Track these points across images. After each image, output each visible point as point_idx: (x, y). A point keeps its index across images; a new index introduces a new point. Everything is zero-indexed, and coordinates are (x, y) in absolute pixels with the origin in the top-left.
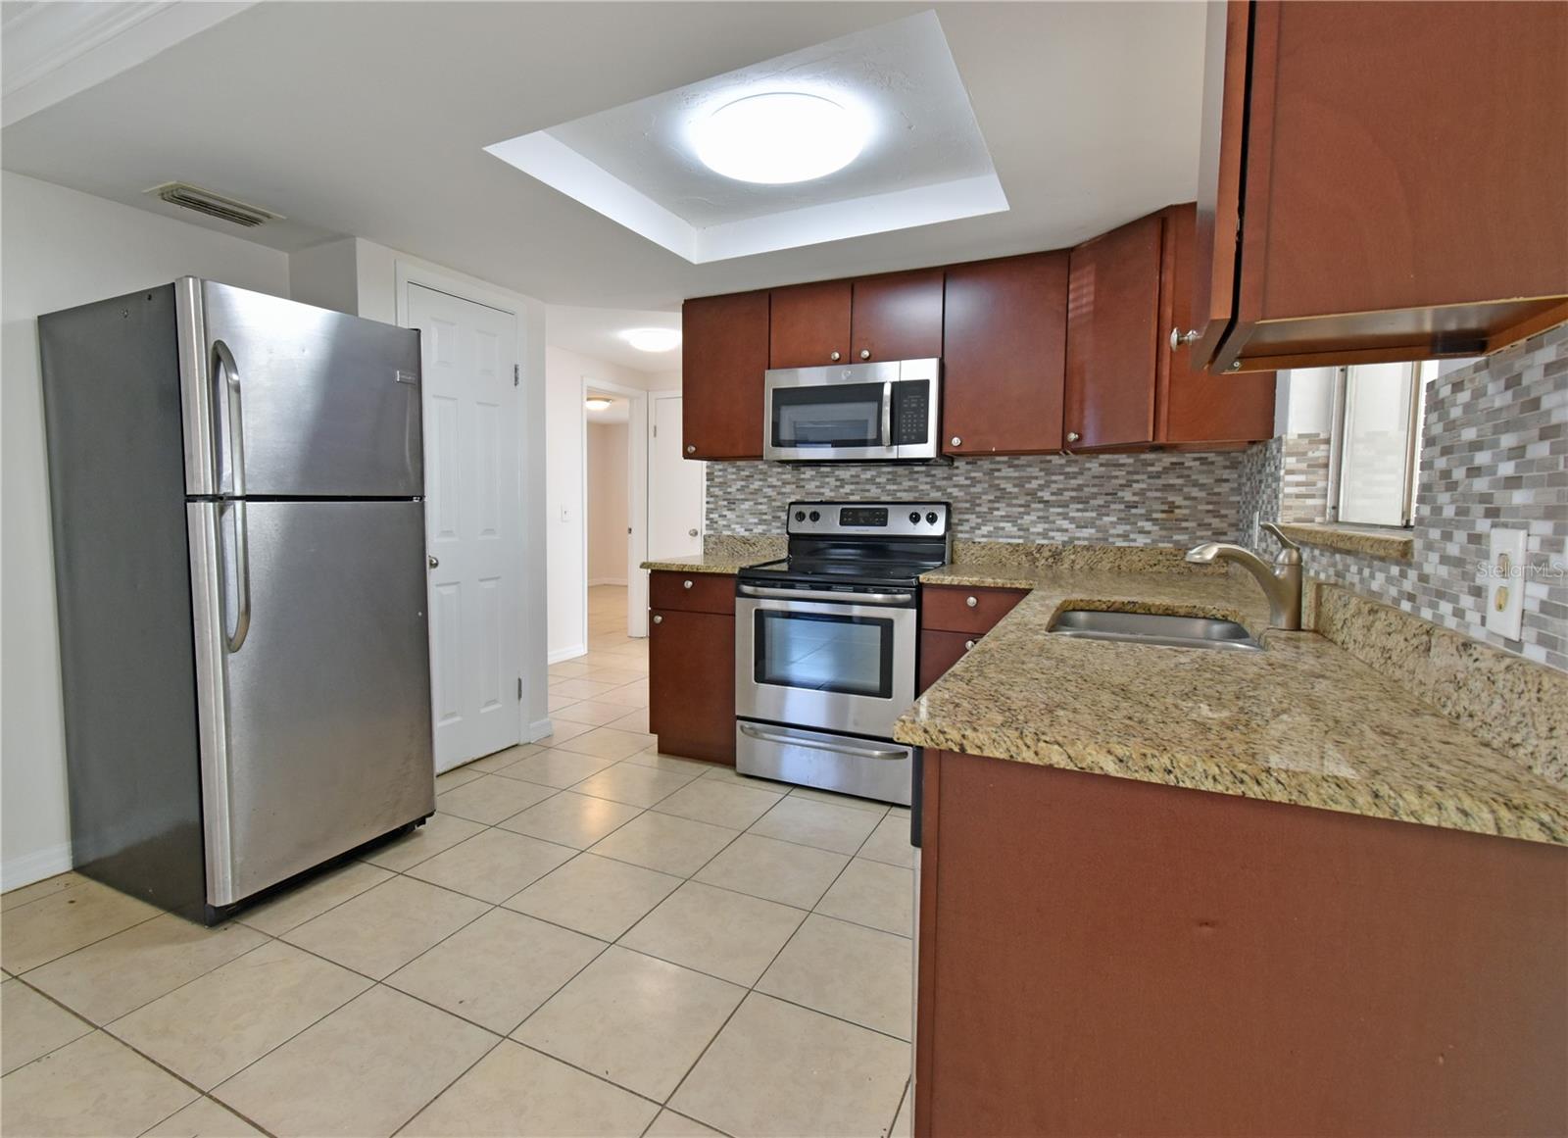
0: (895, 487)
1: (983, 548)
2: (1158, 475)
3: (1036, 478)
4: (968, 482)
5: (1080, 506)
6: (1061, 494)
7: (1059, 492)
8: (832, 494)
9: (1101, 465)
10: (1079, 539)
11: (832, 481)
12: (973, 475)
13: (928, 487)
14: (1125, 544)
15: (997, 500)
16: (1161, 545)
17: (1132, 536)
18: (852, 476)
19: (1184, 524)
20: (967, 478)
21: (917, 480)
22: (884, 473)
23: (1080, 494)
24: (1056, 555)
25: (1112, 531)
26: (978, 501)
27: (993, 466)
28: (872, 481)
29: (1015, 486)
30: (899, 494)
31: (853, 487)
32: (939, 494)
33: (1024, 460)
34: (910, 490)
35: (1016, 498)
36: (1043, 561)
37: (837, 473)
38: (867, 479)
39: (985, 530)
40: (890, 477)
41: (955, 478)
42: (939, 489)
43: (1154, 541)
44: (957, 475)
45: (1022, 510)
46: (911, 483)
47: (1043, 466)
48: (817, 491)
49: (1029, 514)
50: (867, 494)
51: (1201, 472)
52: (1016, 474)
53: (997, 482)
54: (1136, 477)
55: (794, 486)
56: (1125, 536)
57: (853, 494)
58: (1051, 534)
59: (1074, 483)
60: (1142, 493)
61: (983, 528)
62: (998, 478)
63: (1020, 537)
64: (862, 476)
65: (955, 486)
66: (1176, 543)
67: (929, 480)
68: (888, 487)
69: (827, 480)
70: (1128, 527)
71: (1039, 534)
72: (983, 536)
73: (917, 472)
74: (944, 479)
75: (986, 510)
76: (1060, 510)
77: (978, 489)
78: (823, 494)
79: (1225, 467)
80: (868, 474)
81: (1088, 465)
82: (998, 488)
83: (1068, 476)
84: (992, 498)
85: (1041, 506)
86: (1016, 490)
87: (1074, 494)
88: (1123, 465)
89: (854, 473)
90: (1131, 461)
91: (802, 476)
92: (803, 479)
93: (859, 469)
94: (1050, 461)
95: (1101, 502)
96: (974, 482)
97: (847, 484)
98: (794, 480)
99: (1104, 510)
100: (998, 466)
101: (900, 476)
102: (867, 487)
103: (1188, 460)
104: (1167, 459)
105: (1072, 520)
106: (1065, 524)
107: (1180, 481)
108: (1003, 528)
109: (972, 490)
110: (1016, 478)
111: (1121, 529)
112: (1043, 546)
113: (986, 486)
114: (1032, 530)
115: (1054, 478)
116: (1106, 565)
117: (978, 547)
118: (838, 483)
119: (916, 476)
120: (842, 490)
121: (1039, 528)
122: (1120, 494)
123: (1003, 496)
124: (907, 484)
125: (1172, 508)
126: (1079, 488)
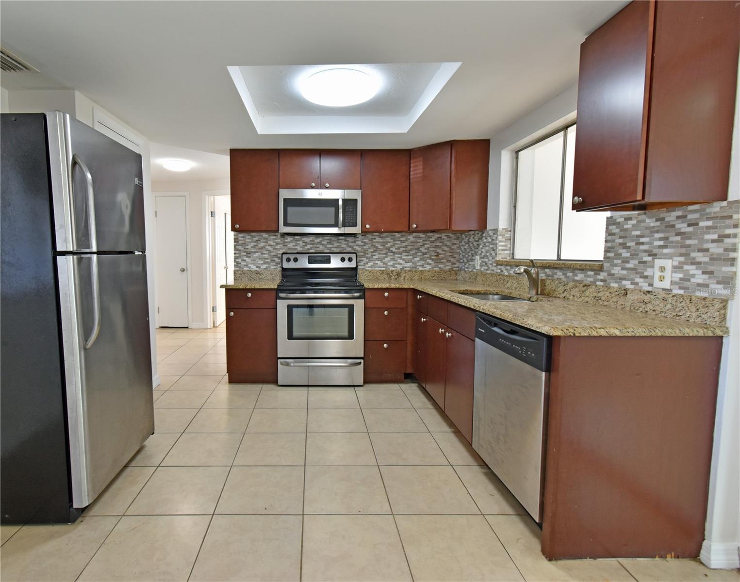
0: (331, 246)
1: (370, 272)
2: (433, 242)
3: (390, 242)
4: (363, 244)
5: (406, 254)
6: (399, 249)
8: (301, 249)
9: (414, 237)
10: (406, 267)
11: (301, 243)
12: (364, 241)
13: (346, 246)
14: (423, 269)
15: (374, 251)
16: (435, 269)
17: (425, 266)
18: (311, 241)
19: (442, 261)
20: (362, 242)
21: (341, 243)
22: (326, 239)
23: (406, 249)
24: (399, 274)
25: (418, 264)
26: (367, 252)
27: (372, 237)
28: (320, 243)
29: (381, 245)
30: (333, 249)
31: (311, 246)
32: (350, 249)
33: (385, 235)
34: (338, 247)
35: (382, 251)
36: (393, 277)
37: (303, 239)
38: (318, 242)
39: (370, 264)
40: (328, 241)
41: (357, 242)
42: (350, 247)
43: (433, 268)
44: (358, 241)
45: (384, 256)
46: (338, 244)
47: (392, 237)
48: (294, 247)
49: (387, 257)
50: (318, 249)
51: (448, 241)
52: (382, 241)
53: (374, 244)
54: (426, 242)
55: (282, 245)
56: (422, 266)
57: (311, 249)
58: (396, 265)
59: (404, 244)
60: (427, 249)
61: (369, 263)
62: (374, 242)
63: (384, 267)
64: (315, 241)
65: (357, 246)
66: (440, 268)
67: (346, 242)
68: (328, 246)
69: (298, 242)
70: (423, 262)
71: (391, 266)
72: (369, 267)
73: (341, 239)
74: (352, 242)
75: (370, 256)
76: (399, 256)
77: (366, 247)
78: (296, 249)
79: (455, 239)
80: (318, 240)
81: (409, 237)
82: (374, 246)
83: (402, 242)
84: (372, 250)
85: (392, 254)
86: (382, 247)
87: (404, 249)
88: (421, 237)
89: (311, 239)
90: (424, 236)
91: (286, 241)
92: (286, 242)
93: (314, 237)
94: (395, 235)
95: (414, 252)
96: (365, 244)
97: (308, 244)
98: (282, 242)
99: (415, 256)
100: (374, 237)
101: (333, 241)
102: (318, 246)
103: (443, 236)
104: (437, 235)
105: (404, 260)
106: (401, 261)
107: (441, 244)
108: (377, 264)
109: (365, 247)
110: (382, 242)
111: (421, 263)
112: (393, 270)
113: (370, 245)
114: (388, 264)
115: (396, 242)
116: (416, 278)
117: (368, 272)
118: (304, 244)
119: (340, 241)
120: (306, 247)
121: (391, 263)
122: (421, 249)
123: (377, 250)
124: (336, 244)
125: (438, 254)
126: (406, 246)
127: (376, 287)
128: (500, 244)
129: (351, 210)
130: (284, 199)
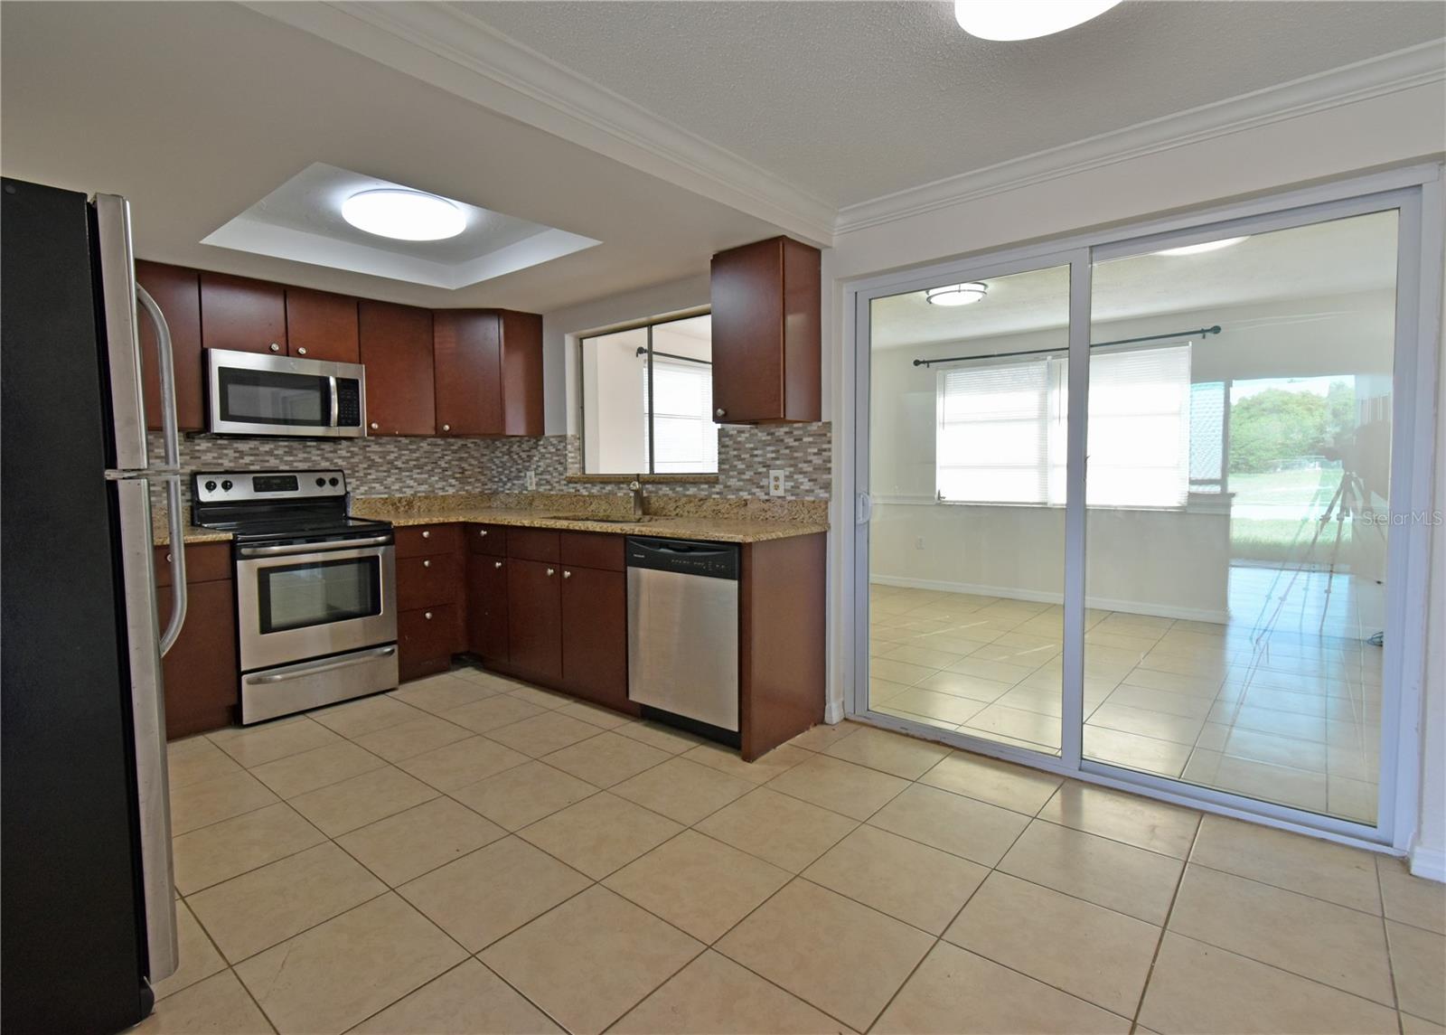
0: (291, 458)
1: (364, 503)
2: (455, 452)
3: (393, 452)
4: (349, 455)
5: (419, 471)
6: (408, 463)
7: (407, 462)
8: (232, 465)
9: (429, 445)
10: (419, 492)
11: (230, 452)
12: (352, 449)
13: (319, 458)
14: (444, 494)
15: (369, 467)
16: (460, 493)
17: (447, 488)
18: (251, 449)
19: (470, 480)
20: (348, 452)
21: (309, 453)
22: (281, 446)
23: (419, 463)
24: (410, 504)
25: (436, 486)
26: (357, 469)
27: (365, 444)
28: (270, 453)
29: (380, 458)
30: (295, 464)
31: (252, 458)
32: (328, 464)
33: (385, 440)
34: (305, 460)
35: (381, 466)
36: (402, 509)
37: (235, 445)
38: (266, 452)
39: (363, 489)
40: (286, 449)
41: (339, 452)
42: (327, 459)
43: (458, 491)
44: (340, 449)
45: (385, 474)
46: (305, 455)
47: (397, 444)
48: (215, 461)
49: (389, 477)
50: (267, 464)
51: (475, 450)
52: (380, 449)
53: (368, 455)
54: (446, 453)
55: (188, 457)
56: (443, 489)
57: (253, 464)
58: (404, 490)
59: (415, 455)
60: (449, 462)
61: (361, 488)
62: (369, 452)
63: (385, 493)
64: (261, 449)
65: (340, 457)
66: (467, 491)
67: (319, 452)
68: (286, 458)
69: (225, 451)
70: (444, 483)
71: (397, 490)
72: (362, 494)
73: (310, 446)
74: (331, 452)
75: (362, 475)
76: (407, 474)
77: (356, 460)
78: (222, 464)
79: (485, 448)
80: (267, 447)
81: (422, 444)
82: (369, 459)
83: (412, 451)
84: (365, 466)
85: (397, 471)
86: (380, 460)
87: (415, 463)
88: (439, 445)
89: (252, 446)
90: (442, 442)
91: (197, 448)
92: (198, 451)
93: (256, 443)
94: (400, 441)
95: (430, 468)
96: (353, 455)
97: (247, 455)
98: (187, 451)
99: (431, 473)
100: (368, 444)
101: (296, 449)
102: (267, 458)
103: (469, 443)
104: (460, 442)
105: (415, 480)
106: (411, 483)
107: (466, 455)
108: (374, 488)
109: (352, 460)
110: (381, 452)
111: (440, 485)
112: (401, 498)
113: (361, 457)
114: (393, 488)
115: (404, 452)
116: (436, 507)
117: (361, 503)
118: (237, 455)
119: (308, 449)
120: (241, 461)
121: (396, 487)
122: (439, 463)
123: (373, 465)
124: (301, 456)
125: (463, 471)
126: (417, 459)
127: (410, 523)
128: (570, 455)
129: (348, 397)
130: (220, 368)
